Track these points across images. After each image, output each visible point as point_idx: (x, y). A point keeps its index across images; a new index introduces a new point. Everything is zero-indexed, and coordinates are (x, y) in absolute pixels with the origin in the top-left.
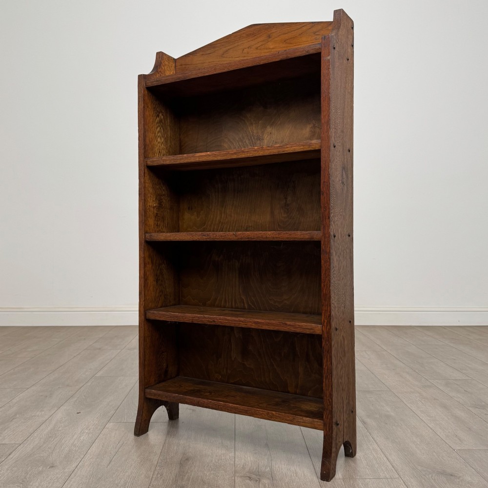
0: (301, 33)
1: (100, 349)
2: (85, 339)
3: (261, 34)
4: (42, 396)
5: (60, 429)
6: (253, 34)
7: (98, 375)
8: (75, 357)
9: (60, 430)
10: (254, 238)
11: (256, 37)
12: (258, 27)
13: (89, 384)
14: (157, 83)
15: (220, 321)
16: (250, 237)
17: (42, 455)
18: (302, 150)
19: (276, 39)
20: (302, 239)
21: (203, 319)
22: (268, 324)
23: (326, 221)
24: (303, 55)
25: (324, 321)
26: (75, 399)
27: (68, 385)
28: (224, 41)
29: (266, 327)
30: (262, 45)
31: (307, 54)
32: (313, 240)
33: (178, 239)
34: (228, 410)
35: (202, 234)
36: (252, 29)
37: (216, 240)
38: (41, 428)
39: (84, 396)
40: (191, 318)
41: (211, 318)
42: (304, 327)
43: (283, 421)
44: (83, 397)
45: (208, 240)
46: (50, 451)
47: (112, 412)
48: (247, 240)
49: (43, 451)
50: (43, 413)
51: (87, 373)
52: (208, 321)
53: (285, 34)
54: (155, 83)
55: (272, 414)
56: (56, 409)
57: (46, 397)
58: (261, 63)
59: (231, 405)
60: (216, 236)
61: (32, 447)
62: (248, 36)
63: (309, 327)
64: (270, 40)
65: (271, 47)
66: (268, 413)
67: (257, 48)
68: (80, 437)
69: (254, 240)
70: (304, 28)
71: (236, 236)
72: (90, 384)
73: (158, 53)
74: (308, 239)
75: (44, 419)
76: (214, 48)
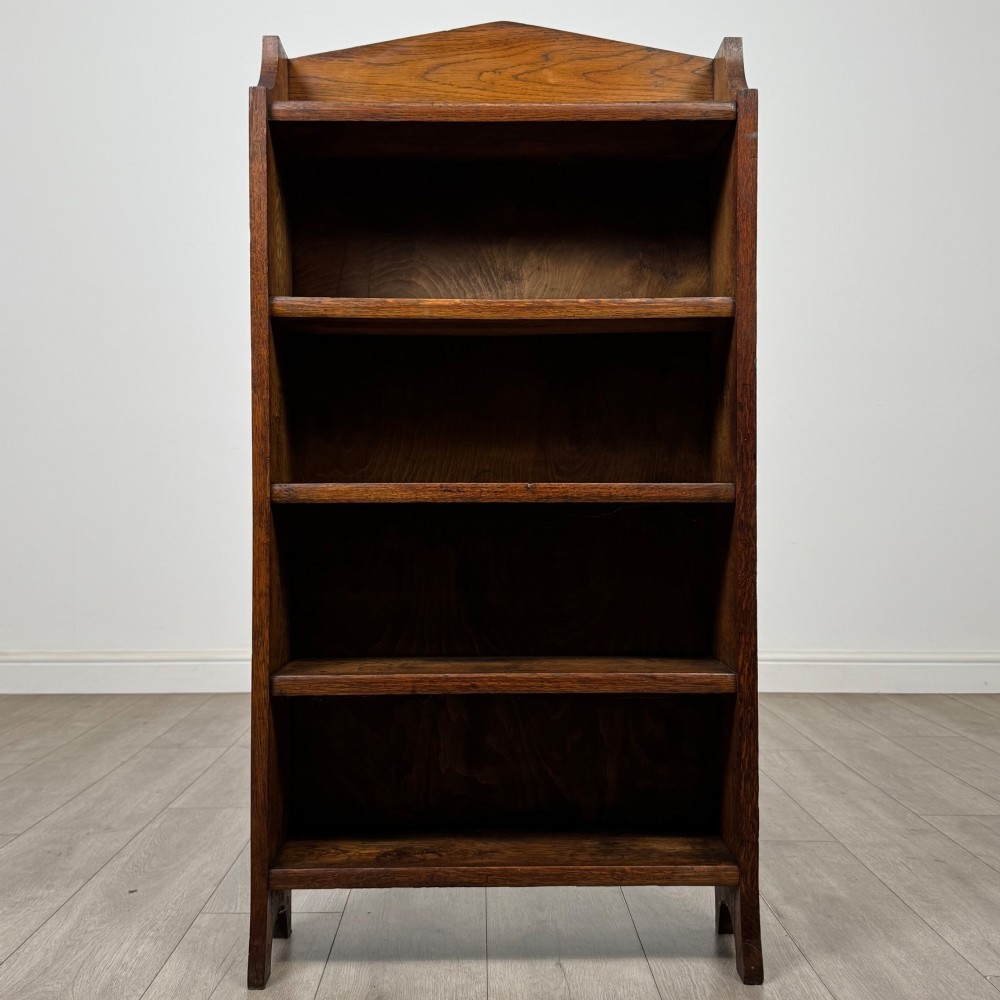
0: (623, 66)
1: (179, 746)
2: (145, 723)
3: (527, 48)
4: (49, 852)
5: (92, 928)
6: (505, 44)
7: (176, 805)
8: (124, 763)
9: (91, 932)
10: (578, 498)
11: (513, 51)
12: (520, 30)
13: (155, 825)
14: (307, 115)
15: (489, 683)
16: (569, 494)
17: (50, 988)
18: (690, 315)
19: (563, 66)
20: (693, 499)
21: (445, 684)
22: (611, 682)
23: (747, 464)
24: (695, 119)
25: (743, 666)
26: (126, 859)
27: (108, 829)
28: (430, 42)
29: (608, 689)
30: (528, 72)
31: (704, 118)
32: (717, 501)
33: (372, 497)
34: (512, 880)
35: (441, 487)
36: (504, 31)
37: (480, 500)
38: (48, 926)
39: (146, 853)
40: (410, 684)
41: (465, 680)
42: (697, 681)
43: (649, 882)
44: (143, 855)
45: (459, 501)
46: (68, 979)
47: (209, 890)
48: (562, 500)
49: (52, 979)
50: (52, 891)
51: (150, 802)
52: (460, 687)
53: (586, 59)
54: (298, 114)
55: (623, 871)
56: (81, 882)
57: (60, 854)
58: (596, 119)
59: (519, 868)
60: (481, 492)
61: (28, 970)
62: (494, 44)
63: (708, 680)
64: (549, 63)
65: (552, 81)
66: (614, 870)
67: (516, 77)
68: (136, 947)
69: (579, 501)
70: (630, 57)
71: (534, 493)
72: (157, 826)
73: (265, 39)
74: (705, 499)
75: (56, 906)
76: (402, 53)
